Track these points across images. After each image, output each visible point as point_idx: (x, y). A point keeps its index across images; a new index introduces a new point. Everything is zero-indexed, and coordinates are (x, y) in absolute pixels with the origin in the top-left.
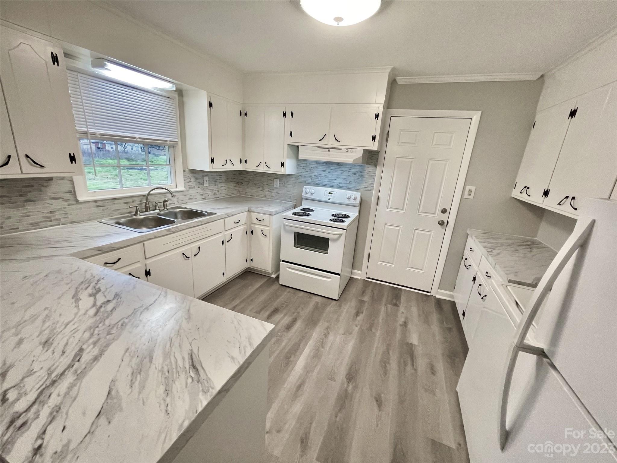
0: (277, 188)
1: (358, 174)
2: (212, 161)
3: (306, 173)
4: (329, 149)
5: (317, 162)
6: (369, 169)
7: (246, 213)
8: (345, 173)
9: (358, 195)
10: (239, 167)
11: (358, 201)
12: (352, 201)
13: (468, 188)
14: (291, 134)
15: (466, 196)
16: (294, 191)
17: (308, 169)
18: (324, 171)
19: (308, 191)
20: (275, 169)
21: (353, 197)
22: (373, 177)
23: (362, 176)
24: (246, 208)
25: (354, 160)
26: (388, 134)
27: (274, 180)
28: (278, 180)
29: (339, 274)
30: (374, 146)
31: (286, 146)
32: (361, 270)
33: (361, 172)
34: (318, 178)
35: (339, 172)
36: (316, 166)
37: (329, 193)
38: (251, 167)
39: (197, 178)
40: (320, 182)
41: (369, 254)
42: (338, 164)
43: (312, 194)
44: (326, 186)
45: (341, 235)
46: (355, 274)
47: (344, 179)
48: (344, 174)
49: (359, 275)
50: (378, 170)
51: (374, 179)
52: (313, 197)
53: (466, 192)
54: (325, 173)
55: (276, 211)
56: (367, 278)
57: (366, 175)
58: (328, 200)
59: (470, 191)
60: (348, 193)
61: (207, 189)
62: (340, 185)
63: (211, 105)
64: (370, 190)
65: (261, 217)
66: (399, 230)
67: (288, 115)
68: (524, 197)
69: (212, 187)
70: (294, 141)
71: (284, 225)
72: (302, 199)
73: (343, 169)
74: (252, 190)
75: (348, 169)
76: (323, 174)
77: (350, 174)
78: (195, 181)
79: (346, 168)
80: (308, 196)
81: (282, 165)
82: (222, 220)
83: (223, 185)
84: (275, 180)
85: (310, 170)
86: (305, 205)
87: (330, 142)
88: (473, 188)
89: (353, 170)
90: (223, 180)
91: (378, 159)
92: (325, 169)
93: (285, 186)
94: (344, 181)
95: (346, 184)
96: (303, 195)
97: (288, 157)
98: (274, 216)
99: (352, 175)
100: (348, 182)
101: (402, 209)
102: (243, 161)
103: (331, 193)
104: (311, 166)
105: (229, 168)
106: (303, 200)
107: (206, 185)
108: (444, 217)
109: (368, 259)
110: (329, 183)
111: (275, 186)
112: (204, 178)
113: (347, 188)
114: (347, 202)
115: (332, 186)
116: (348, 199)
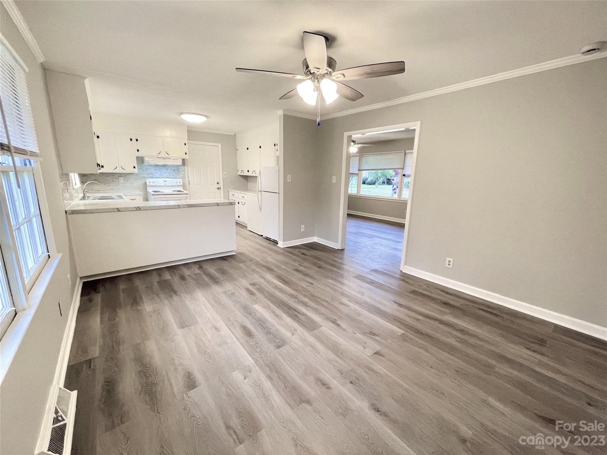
1: (176, 170)
3: (144, 172)
8: (169, 170)
12: (179, 184)
13: (224, 173)
15: (224, 176)
17: (144, 169)
18: (156, 170)
22: (184, 171)
23: (179, 171)
27: (119, 178)
28: (122, 178)
34: (153, 174)
36: (150, 167)
37: (164, 181)
40: (154, 176)
47: (169, 173)
51: (185, 172)
52: (154, 184)
53: (224, 175)
58: (165, 185)
59: (225, 174)
64: (184, 178)
66: (202, 195)
68: (242, 174)
73: (167, 168)
75: (170, 168)
76: (155, 172)
77: (172, 170)
79: (169, 167)
80: (152, 184)
85: (146, 170)
88: (226, 173)
92: (156, 169)
93: (129, 181)
95: (171, 176)
99: (173, 171)
100: (172, 175)
101: (201, 185)
103: (166, 181)
104: (146, 168)
108: (218, 186)
111: (120, 182)
114: (176, 184)
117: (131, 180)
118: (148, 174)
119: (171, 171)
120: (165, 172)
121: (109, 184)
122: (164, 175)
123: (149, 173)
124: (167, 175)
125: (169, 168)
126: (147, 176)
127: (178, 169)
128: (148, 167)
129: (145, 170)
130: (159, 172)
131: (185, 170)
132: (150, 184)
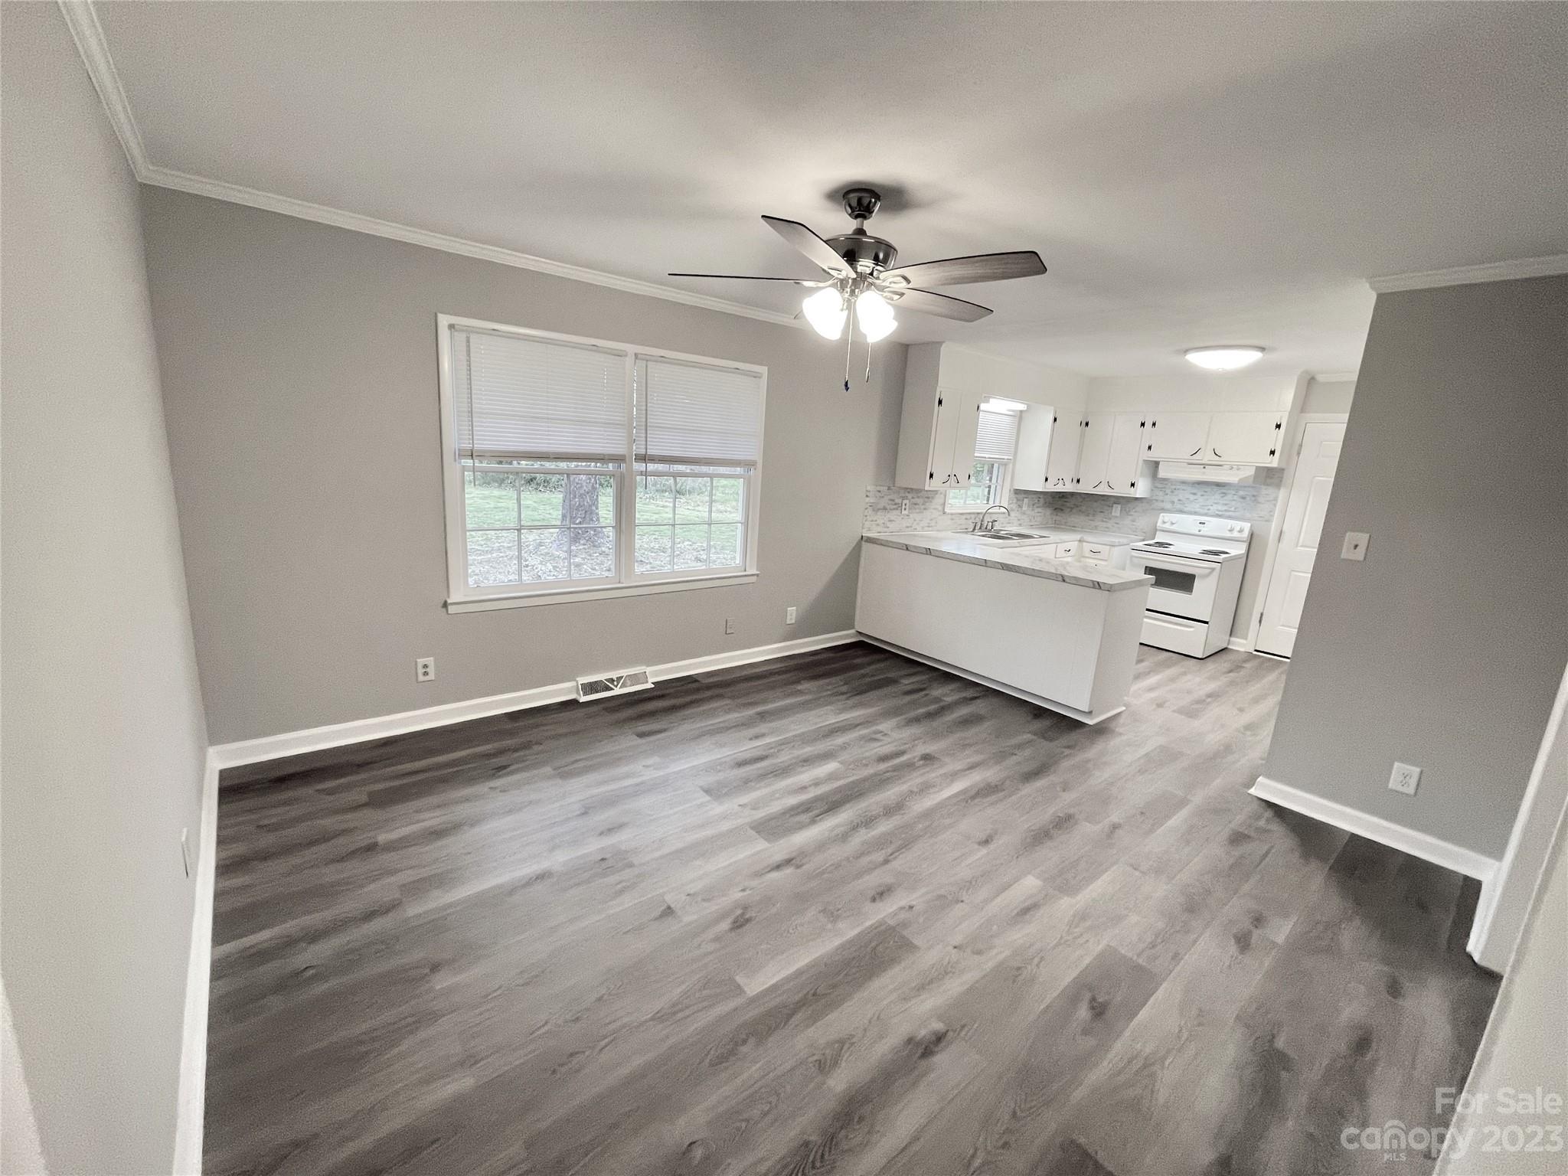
0: (1116, 517)
2: (1047, 479)
4: (1204, 466)
5: (1184, 482)
6: (1267, 492)
7: (1077, 542)
8: (1229, 497)
9: (1247, 526)
10: (1069, 487)
11: (1246, 534)
12: (1235, 534)
14: (1150, 448)
16: (1143, 522)
17: (1168, 491)
18: (1195, 494)
19: (1166, 519)
20: (1122, 490)
21: (1238, 529)
24: (1078, 536)
25: (1240, 480)
26: (1301, 446)
29: (1206, 623)
30: (1274, 462)
31: (1141, 463)
32: (1246, 639)
33: (1254, 496)
35: (1217, 496)
36: (1183, 487)
38: (1084, 488)
39: (1018, 500)
40: (1186, 509)
41: (1262, 614)
42: (1218, 485)
43: (1172, 524)
44: (1196, 513)
45: (1213, 569)
46: (1234, 644)
47: (1226, 504)
48: (1225, 498)
49: (1239, 645)
50: (1282, 493)
52: (1173, 528)
54: (1195, 497)
55: (1119, 542)
56: (1256, 651)
57: (1261, 499)
60: (1230, 523)
61: (1024, 514)
62: (1220, 513)
63: (1055, 420)
65: (1096, 548)
67: (1148, 425)
69: (1029, 512)
70: (1153, 455)
71: (1132, 557)
72: (1156, 530)
73: (1224, 491)
74: (1075, 519)
75: (1234, 493)
76: (1192, 497)
78: (1016, 503)
80: (1167, 526)
81: (1133, 485)
82: (1055, 545)
83: (1040, 510)
84: (1114, 505)
85: (1172, 492)
86: (1160, 538)
87: (1207, 456)
89: (1241, 493)
90: (1041, 504)
91: (1282, 478)
94: (1225, 508)
96: (1158, 525)
97: (1142, 475)
98: (1116, 548)
100: (1233, 509)
102: (1075, 481)
103: (1204, 523)
105: (1060, 488)
106: (1158, 533)
107: (1025, 508)
109: (1260, 622)
110: (1202, 511)
111: (1113, 514)
112: (1025, 500)
113: (1230, 517)
114: (1228, 535)
115: (1206, 515)
116: (1230, 531)
117: (1136, 512)
118: (1173, 502)
119: (1234, 500)
120: (1215, 499)
121: (1094, 515)
122: (1211, 508)
123: (1176, 500)
124: (1220, 508)
125: (1229, 491)
126: (1168, 506)
127: (1255, 494)
128: (1179, 487)
129: (1169, 493)
130: (1201, 499)
131: (1276, 499)
132: (1164, 526)
